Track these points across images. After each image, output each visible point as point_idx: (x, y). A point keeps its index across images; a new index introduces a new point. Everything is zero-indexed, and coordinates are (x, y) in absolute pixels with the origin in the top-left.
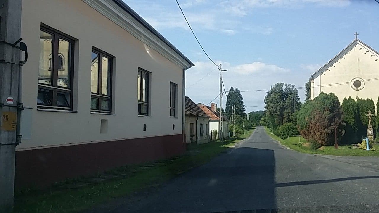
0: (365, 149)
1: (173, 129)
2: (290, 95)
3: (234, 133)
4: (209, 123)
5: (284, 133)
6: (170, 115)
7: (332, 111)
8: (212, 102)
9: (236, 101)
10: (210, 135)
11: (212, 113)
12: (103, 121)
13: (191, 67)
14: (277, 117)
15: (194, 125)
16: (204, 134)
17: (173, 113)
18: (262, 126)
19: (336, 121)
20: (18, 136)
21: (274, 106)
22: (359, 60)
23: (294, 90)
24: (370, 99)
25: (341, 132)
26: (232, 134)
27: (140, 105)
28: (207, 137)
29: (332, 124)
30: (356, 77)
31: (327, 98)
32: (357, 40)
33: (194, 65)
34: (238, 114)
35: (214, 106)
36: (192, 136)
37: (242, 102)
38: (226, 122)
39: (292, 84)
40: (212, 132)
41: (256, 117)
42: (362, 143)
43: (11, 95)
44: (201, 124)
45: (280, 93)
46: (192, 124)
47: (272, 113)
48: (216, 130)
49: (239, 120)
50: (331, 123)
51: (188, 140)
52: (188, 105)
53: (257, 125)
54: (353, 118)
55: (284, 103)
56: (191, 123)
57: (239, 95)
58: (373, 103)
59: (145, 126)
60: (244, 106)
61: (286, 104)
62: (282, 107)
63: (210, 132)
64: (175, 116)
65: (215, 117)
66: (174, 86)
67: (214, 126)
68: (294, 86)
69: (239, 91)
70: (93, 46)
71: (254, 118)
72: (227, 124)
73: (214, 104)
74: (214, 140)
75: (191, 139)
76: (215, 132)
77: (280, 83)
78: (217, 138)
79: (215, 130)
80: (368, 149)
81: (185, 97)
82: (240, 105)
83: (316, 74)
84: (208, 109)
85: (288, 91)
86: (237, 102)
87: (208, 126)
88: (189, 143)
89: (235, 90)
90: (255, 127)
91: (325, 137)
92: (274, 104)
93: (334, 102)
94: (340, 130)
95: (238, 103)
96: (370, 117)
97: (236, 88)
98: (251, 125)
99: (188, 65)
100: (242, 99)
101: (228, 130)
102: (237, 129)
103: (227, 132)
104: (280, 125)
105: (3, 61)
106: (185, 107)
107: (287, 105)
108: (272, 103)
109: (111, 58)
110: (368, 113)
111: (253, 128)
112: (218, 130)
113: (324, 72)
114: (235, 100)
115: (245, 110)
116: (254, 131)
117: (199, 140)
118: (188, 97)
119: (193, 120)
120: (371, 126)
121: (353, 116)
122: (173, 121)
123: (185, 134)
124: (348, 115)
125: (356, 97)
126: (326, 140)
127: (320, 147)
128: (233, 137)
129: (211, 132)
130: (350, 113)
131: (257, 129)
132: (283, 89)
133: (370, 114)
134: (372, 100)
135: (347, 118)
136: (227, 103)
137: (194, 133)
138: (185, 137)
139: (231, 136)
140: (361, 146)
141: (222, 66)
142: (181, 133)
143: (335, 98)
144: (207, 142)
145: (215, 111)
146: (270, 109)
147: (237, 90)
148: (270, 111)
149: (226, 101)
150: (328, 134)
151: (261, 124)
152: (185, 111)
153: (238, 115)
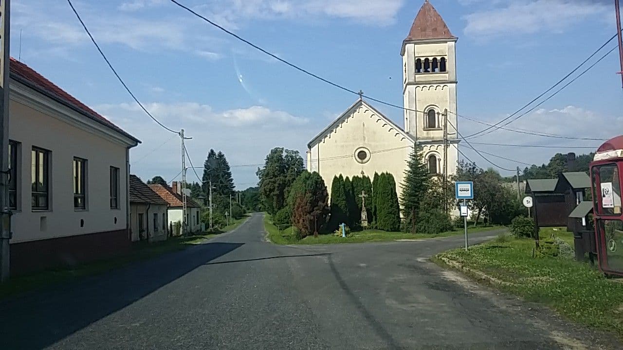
0: (341, 237)
1: (115, 223)
2: (293, 165)
3: (211, 225)
4: (167, 212)
5: (282, 222)
6: (111, 207)
7: (314, 194)
8: (174, 181)
9: (220, 172)
10: (169, 228)
11: (173, 196)
12: (42, 218)
13: (136, 145)
14: (275, 198)
15: (145, 217)
16: (160, 228)
17: (115, 204)
18: (262, 211)
19: (319, 204)
20: (11, 234)
21: (270, 182)
22: (364, 125)
23: (298, 159)
24: (367, 176)
25: (325, 218)
26: (207, 226)
27: (76, 198)
28: (165, 232)
29: (315, 209)
30: (361, 146)
31: (309, 177)
32: (361, 100)
33: (140, 142)
34: (223, 192)
35: (177, 185)
36: (141, 231)
37: (229, 174)
38: (196, 208)
39: (295, 150)
40: (173, 224)
41: (252, 197)
42: (340, 229)
43: (6, 206)
44: (154, 214)
45: (279, 163)
46: (141, 215)
47: (268, 193)
48: (180, 222)
49: (223, 203)
50: (313, 208)
51: (135, 236)
52: (135, 189)
53: (255, 210)
54: (343, 200)
55: (284, 178)
56: (139, 214)
57: (225, 162)
58: (369, 181)
59: (82, 222)
60: (232, 180)
61: (287, 178)
62: (281, 182)
63: (169, 225)
64: (116, 207)
65: (178, 202)
66: (115, 171)
67: (175, 216)
68: (298, 153)
69: (223, 156)
70: (34, 145)
71: (250, 199)
72: (198, 212)
73: (176, 182)
74: (175, 236)
75: (140, 236)
76: (178, 225)
77: (278, 148)
78: (181, 233)
79: (176, 221)
80: (344, 236)
81: (131, 176)
82: (226, 179)
83: (313, 142)
84: (167, 191)
85: (290, 159)
86: (221, 175)
87: (165, 215)
88: (137, 241)
89: (217, 154)
90: (250, 214)
91: (307, 225)
92: (270, 180)
93: (316, 182)
94: (324, 216)
95: (223, 176)
96: (363, 199)
97: (219, 152)
98: (243, 211)
99: (133, 143)
100: (228, 169)
101: (200, 221)
102: (217, 219)
103: (198, 224)
104: (279, 209)
105: (3, 185)
106: (130, 191)
107: (289, 180)
108: (268, 178)
109: (47, 153)
110: (361, 194)
111: (246, 216)
112: (182, 222)
113: (323, 140)
114: (217, 171)
115: (234, 187)
116: (247, 219)
117: (152, 236)
118: (135, 176)
119: (142, 209)
120: (365, 210)
121: (344, 197)
122: (115, 213)
123: (130, 230)
124: (339, 197)
125: (361, 171)
126: (309, 228)
127: (305, 237)
128: (209, 230)
129: (171, 225)
130: (341, 195)
131: (252, 217)
132: (283, 157)
133: (363, 195)
134: (368, 177)
135: (337, 200)
136: (204, 175)
137: (145, 227)
138: (131, 233)
139: (206, 230)
140: (338, 233)
141: (184, 132)
142: (125, 227)
143: (319, 177)
144: (164, 240)
145: (178, 192)
146: (265, 186)
147: (221, 156)
148: (264, 189)
149: (203, 172)
150: (311, 220)
151: (261, 208)
152: (129, 197)
153: (223, 196)
